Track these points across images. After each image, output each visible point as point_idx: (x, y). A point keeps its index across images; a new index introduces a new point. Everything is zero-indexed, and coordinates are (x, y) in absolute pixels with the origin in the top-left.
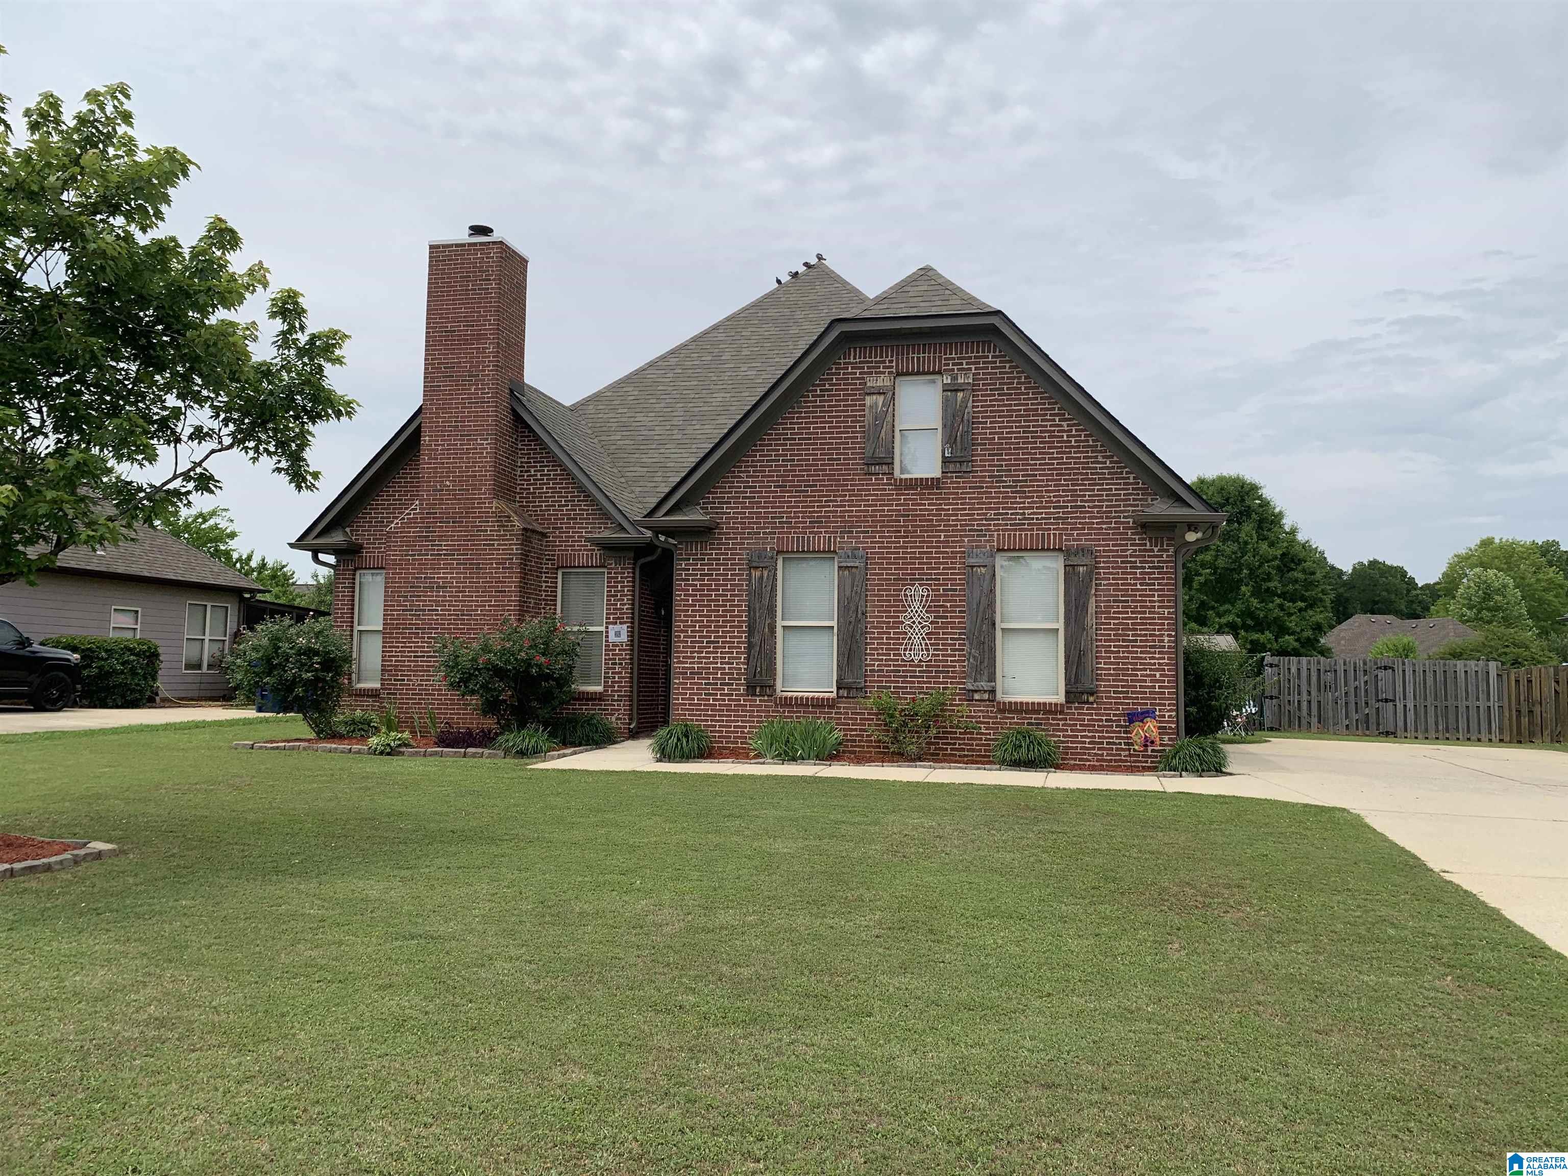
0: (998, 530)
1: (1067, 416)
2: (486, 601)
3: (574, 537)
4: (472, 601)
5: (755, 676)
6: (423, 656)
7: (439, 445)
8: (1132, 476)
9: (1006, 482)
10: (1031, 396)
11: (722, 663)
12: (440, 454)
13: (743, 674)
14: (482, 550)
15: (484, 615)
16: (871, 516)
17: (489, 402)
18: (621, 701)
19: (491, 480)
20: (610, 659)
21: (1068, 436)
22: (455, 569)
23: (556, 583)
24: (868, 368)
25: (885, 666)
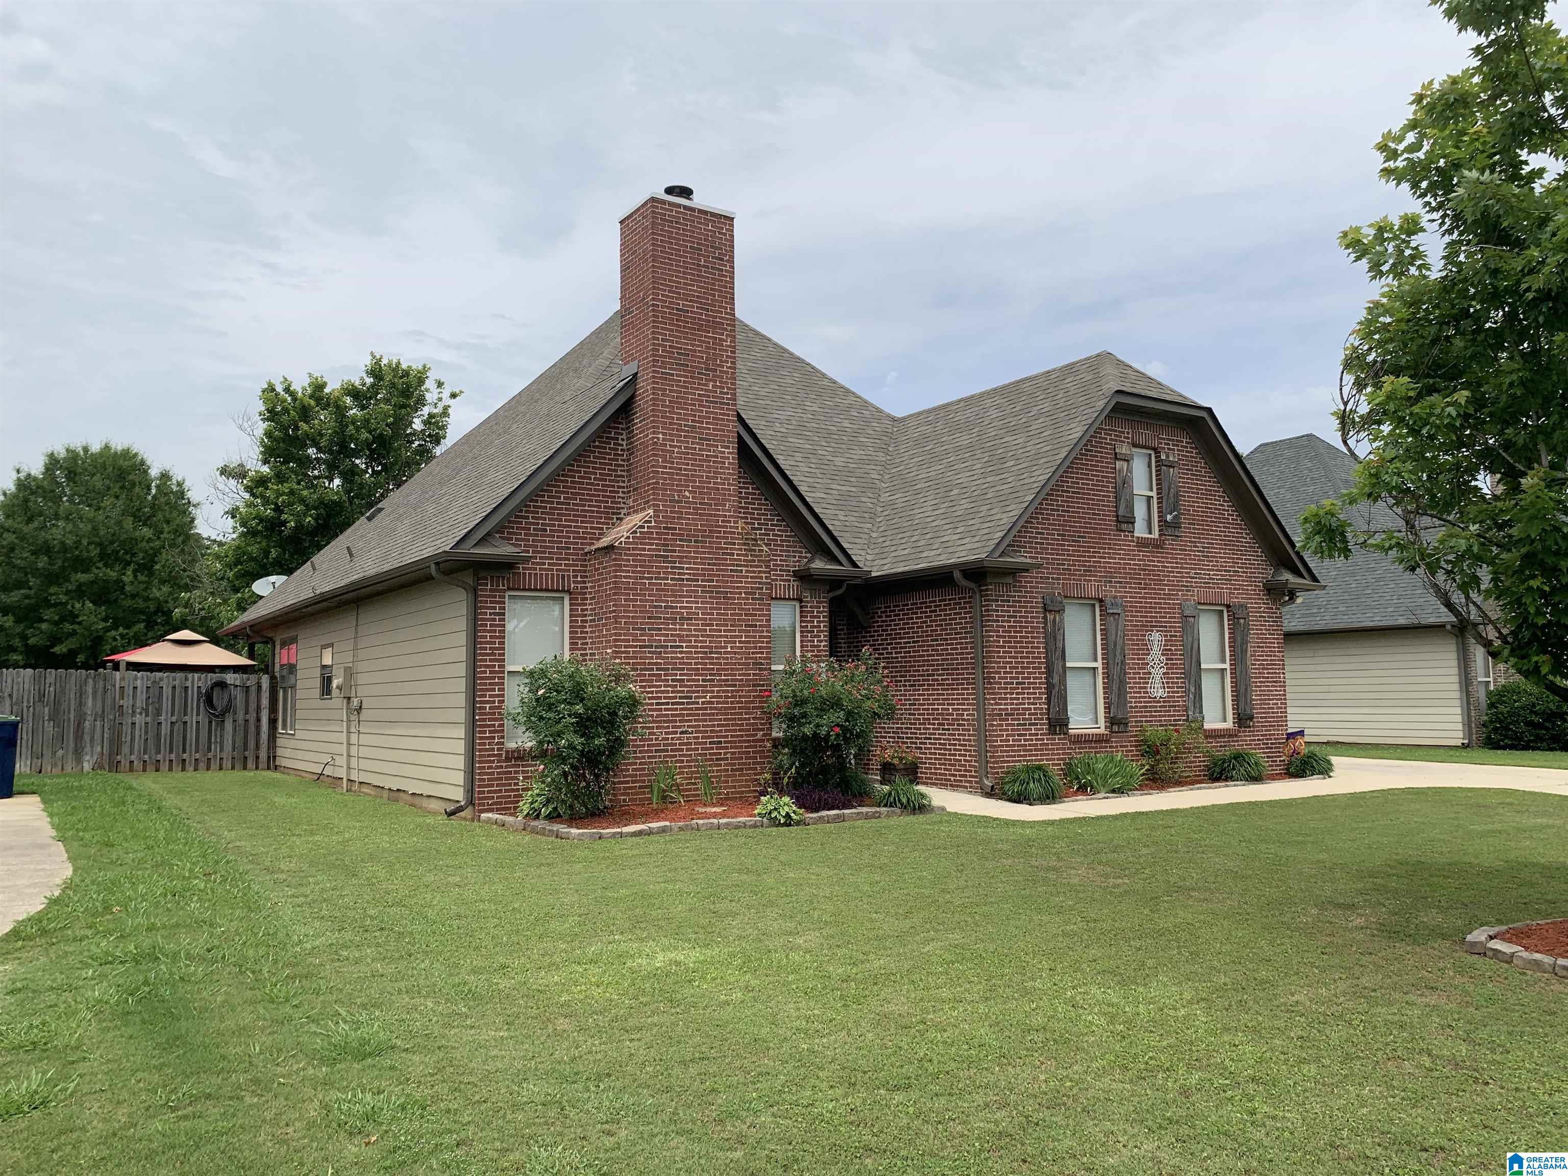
0: (1196, 587)
2: (736, 637)
4: (721, 636)
5: (1055, 716)
6: (668, 704)
7: (675, 446)
8: (1259, 550)
10: (1207, 479)
11: (1028, 704)
12: (676, 458)
13: (1045, 714)
14: (729, 576)
15: (735, 653)
16: (1123, 569)
22: (700, 597)
24: (1115, 436)
25: (1139, 702)
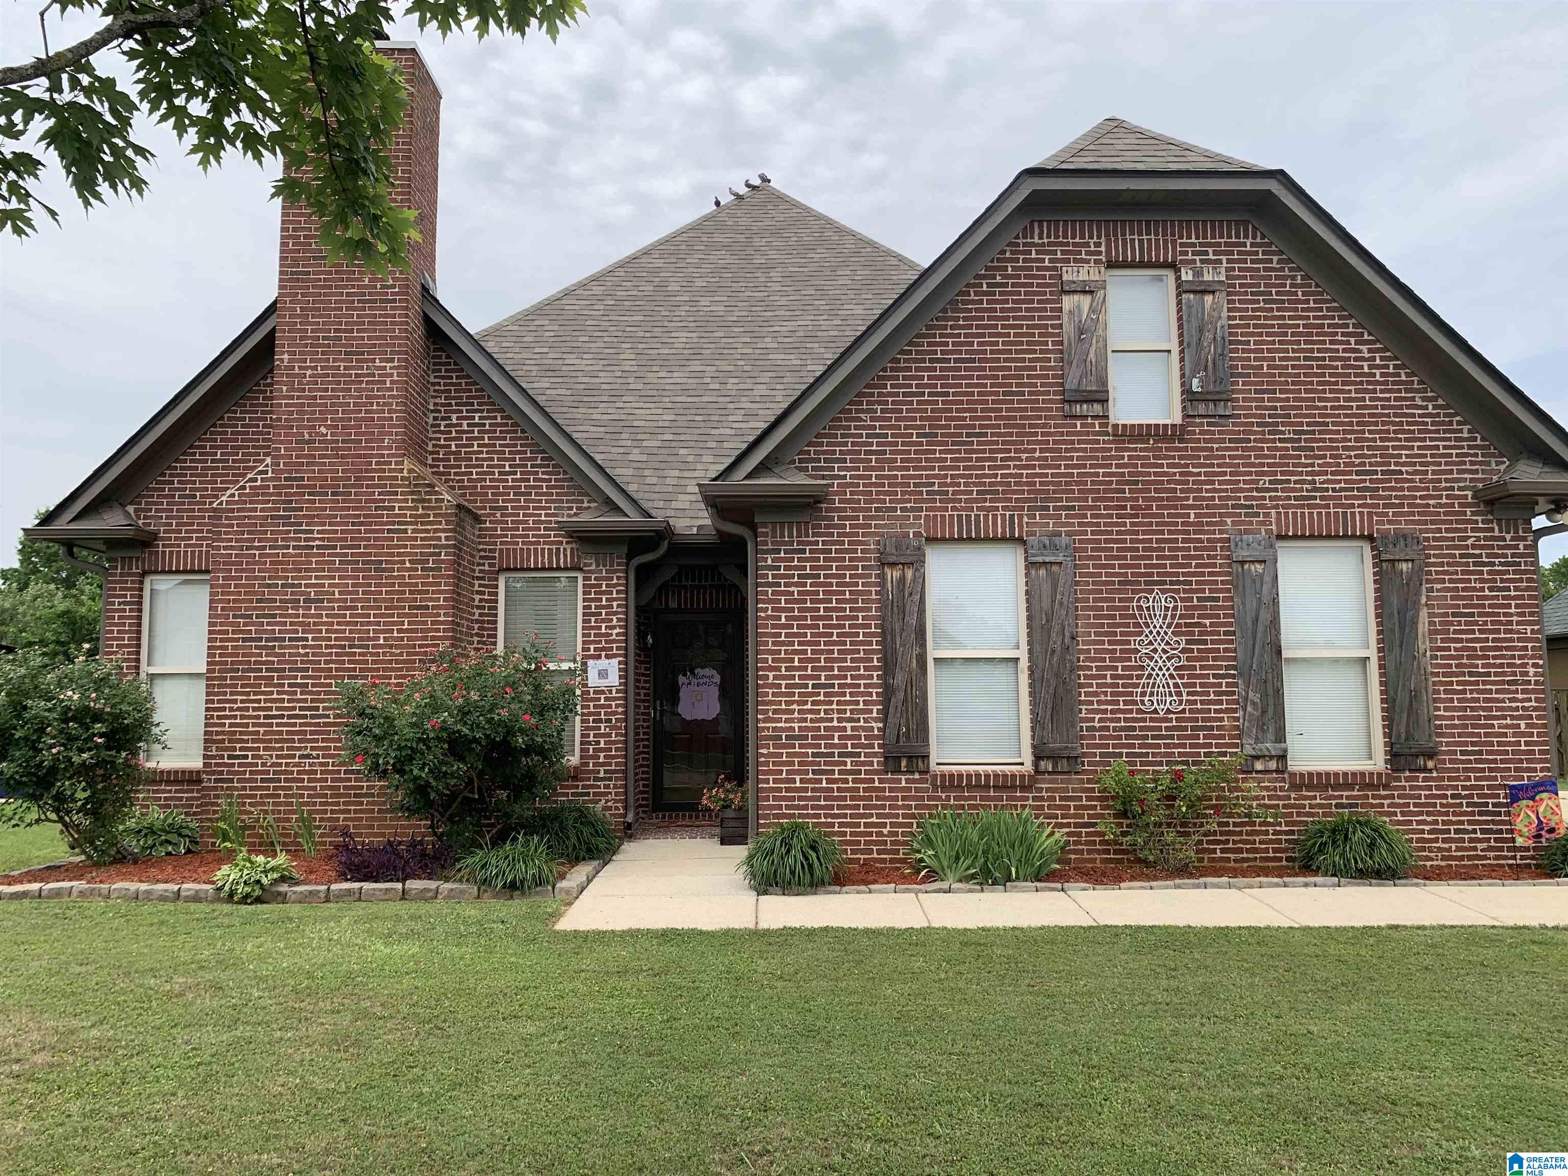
0: (1276, 507)
1: (1366, 337)
2: (394, 623)
3: (526, 522)
4: (369, 623)
5: (898, 742)
6: (282, 716)
7: (307, 368)
8: (1466, 428)
9: (1283, 433)
10: (1312, 305)
11: (840, 720)
12: (308, 383)
13: (877, 737)
14: (385, 539)
15: (391, 647)
16: (1078, 483)
17: (394, 301)
18: (610, 779)
19: (399, 426)
20: (591, 714)
21: (1370, 367)
23: (497, 594)
24: (1063, 253)
25: (1112, 720)
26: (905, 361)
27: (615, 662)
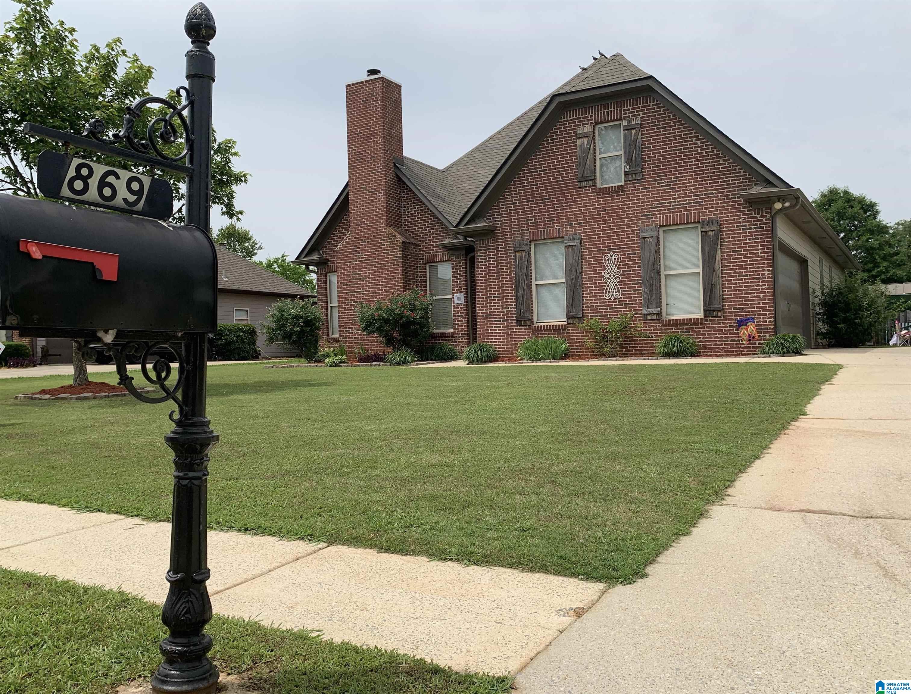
0: (660, 214)
1: (700, 137)
2: (387, 284)
3: (433, 245)
4: (380, 285)
5: (520, 315)
7: (358, 199)
8: (742, 171)
9: (663, 183)
10: (677, 127)
11: (502, 309)
12: (359, 204)
13: (514, 314)
14: (383, 256)
15: (386, 292)
16: (583, 213)
17: (381, 172)
18: (463, 337)
19: (384, 216)
20: (456, 313)
21: (701, 150)
22: (370, 267)
23: (426, 272)
24: (578, 122)
25: (595, 303)
26: (523, 174)
27: (462, 294)
